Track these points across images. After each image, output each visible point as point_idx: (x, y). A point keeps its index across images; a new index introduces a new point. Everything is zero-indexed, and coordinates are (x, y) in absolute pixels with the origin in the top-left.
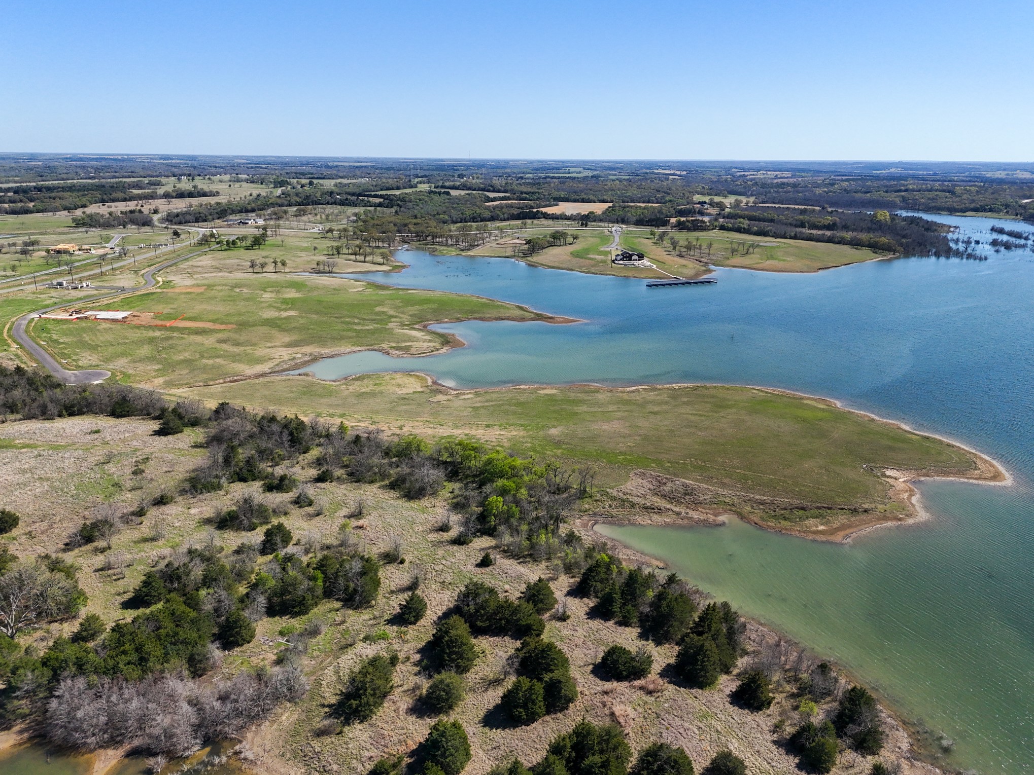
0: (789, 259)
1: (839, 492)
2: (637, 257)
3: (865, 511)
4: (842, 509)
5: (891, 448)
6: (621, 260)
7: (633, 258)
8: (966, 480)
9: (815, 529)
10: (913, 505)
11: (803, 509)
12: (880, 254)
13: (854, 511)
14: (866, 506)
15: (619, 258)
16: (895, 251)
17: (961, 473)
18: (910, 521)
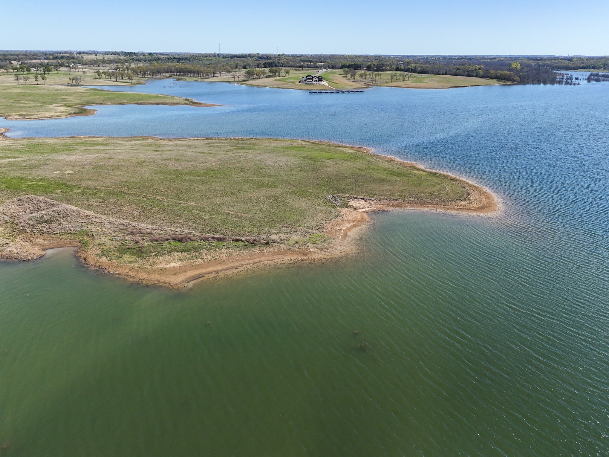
0: (431, 82)
1: (259, 221)
2: (317, 79)
3: (267, 243)
4: (237, 240)
5: (380, 181)
6: (305, 80)
7: (314, 79)
8: (443, 211)
9: (160, 266)
10: (345, 236)
11: (180, 240)
12: (502, 82)
13: (253, 243)
14: (274, 237)
15: (304, 79)
16: (514, 81)
17: (444, 203)
18: (318, 256)
